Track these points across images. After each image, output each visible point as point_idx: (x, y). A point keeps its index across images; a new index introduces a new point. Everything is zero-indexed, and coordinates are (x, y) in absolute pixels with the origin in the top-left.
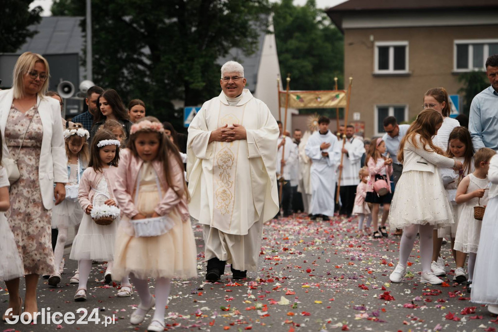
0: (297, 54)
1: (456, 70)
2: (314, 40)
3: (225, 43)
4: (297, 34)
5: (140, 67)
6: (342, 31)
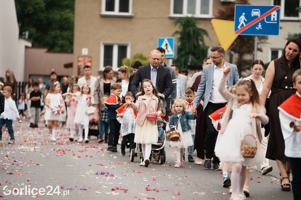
1: (172, 15)
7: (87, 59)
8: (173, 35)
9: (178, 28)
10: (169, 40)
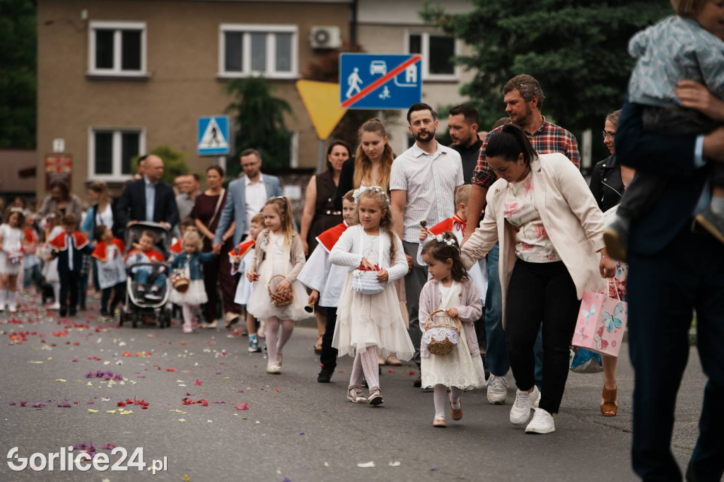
1: (223, 73)
7: (63, 159)
8: (226, 112)
9: (235, 98)
10: (218, 121)
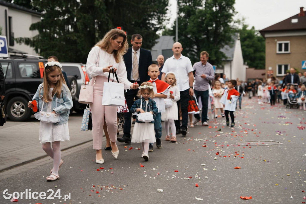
0: (248, 46)
2: (254, 41)
3: (223, 44)
4: (248, 39)
5: (193, 53)
6: (265, 38)
7: (271, 71)
